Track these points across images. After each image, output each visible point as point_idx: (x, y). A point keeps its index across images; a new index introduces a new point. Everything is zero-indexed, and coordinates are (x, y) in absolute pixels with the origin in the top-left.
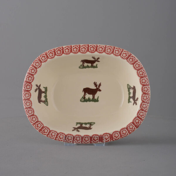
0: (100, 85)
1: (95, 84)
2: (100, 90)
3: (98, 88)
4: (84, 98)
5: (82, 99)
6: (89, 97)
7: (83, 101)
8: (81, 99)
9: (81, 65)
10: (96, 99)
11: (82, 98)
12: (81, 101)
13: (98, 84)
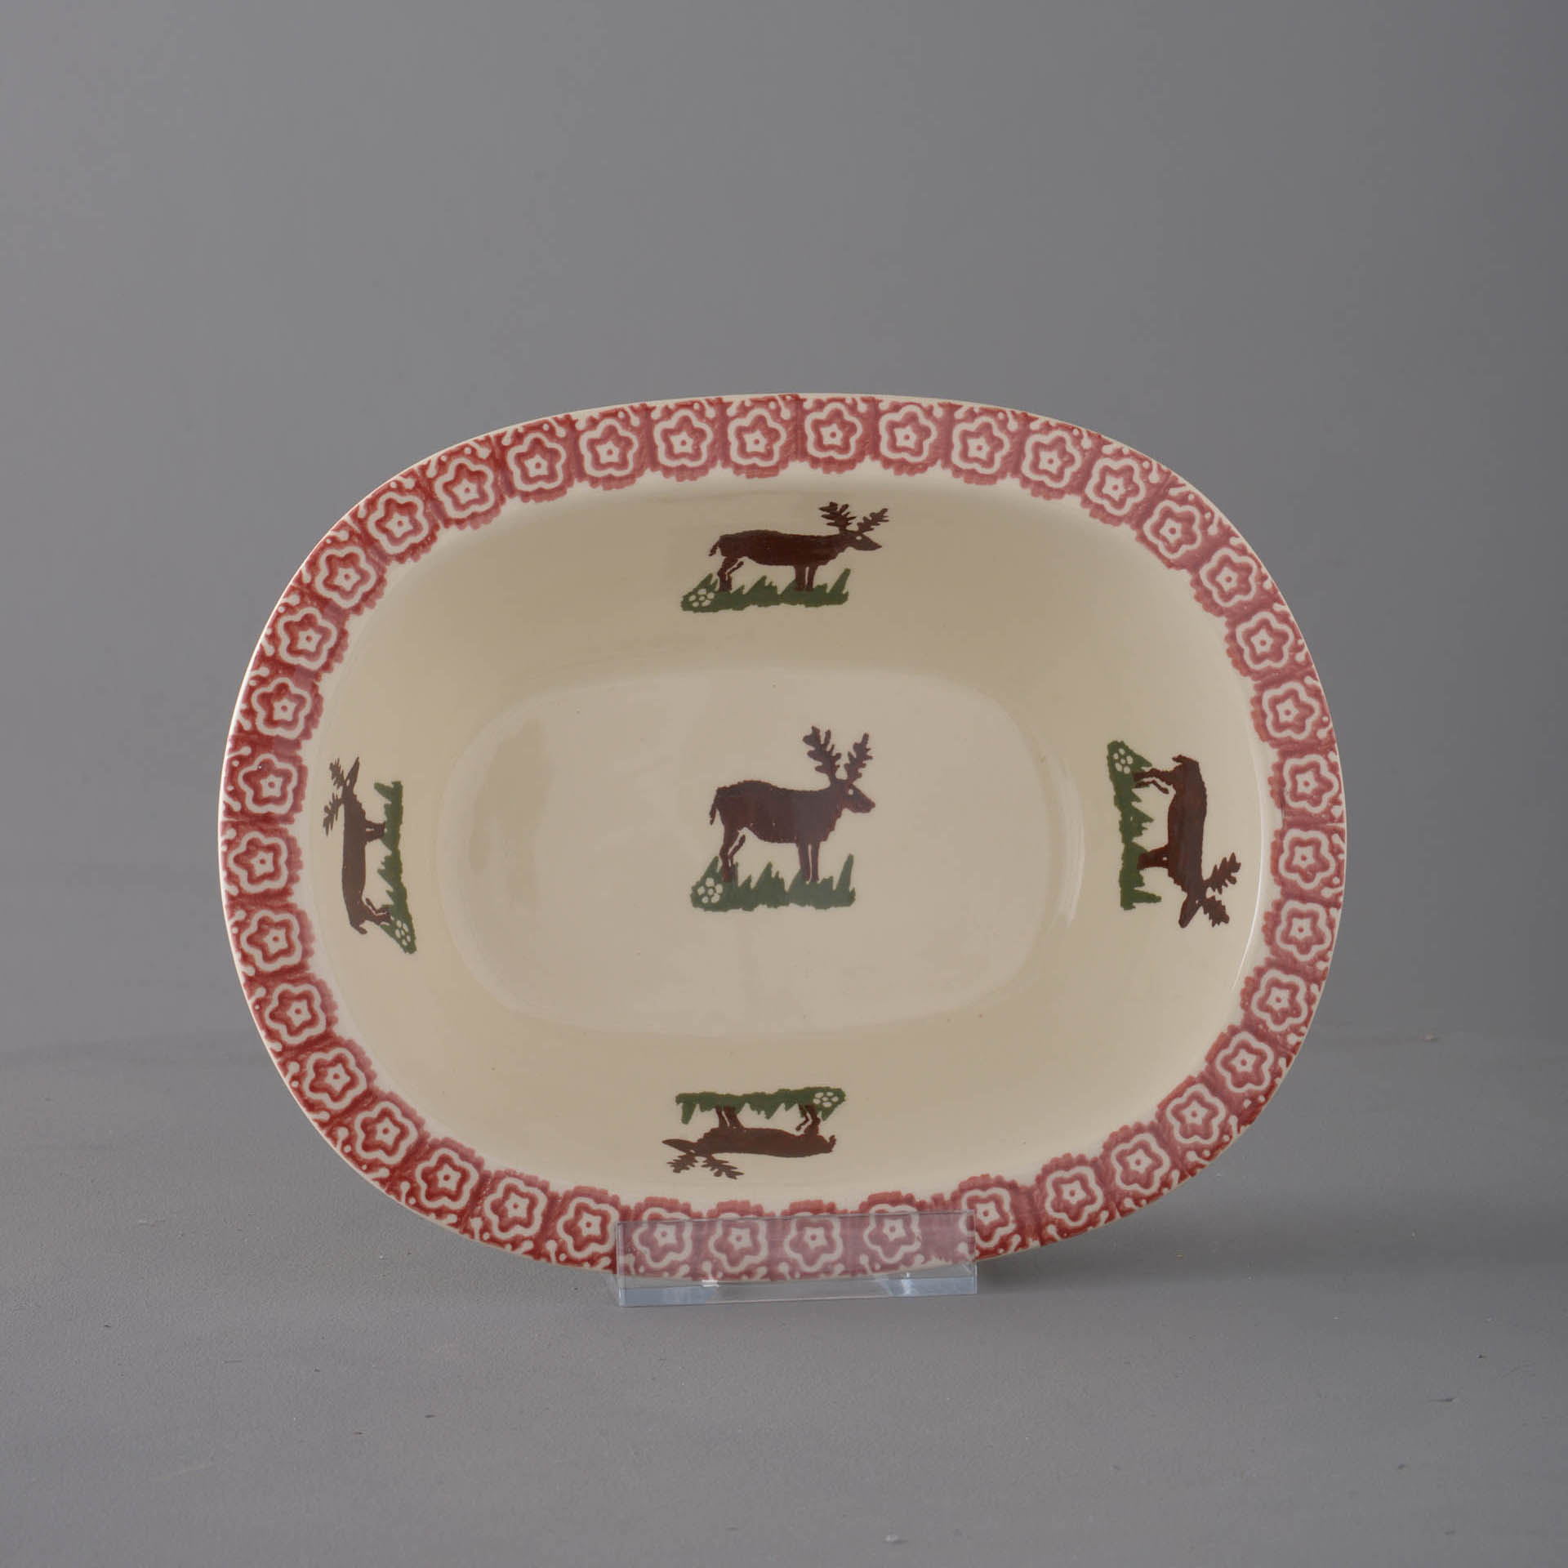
0: (862, 752)
1: (819, 747)
2: (863, 804)
3: (848, 784)
4: (724, 869)
5: (710, 882)
6: (769, 867)
7: (716, 899)
8: (702, 883)
9: (706, 583)
10: (829, 881)
11: (711, 871)
12: (696, 900)
13: (843, 745)
